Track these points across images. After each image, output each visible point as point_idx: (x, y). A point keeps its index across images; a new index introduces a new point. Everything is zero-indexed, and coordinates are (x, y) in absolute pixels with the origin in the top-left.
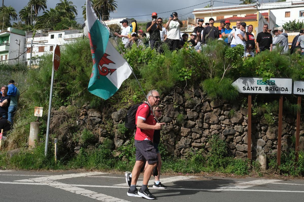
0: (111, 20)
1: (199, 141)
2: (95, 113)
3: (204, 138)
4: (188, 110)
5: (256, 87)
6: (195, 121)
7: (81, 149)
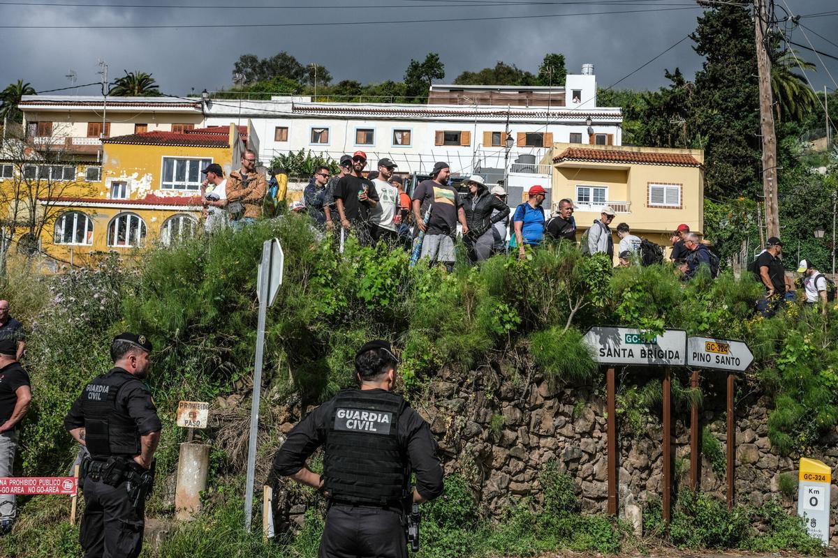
1: (520, 477)
3: (531, 471)
4: (505, 403)
5: (624, 350)
6: (516, 431)
7: (309, 512)
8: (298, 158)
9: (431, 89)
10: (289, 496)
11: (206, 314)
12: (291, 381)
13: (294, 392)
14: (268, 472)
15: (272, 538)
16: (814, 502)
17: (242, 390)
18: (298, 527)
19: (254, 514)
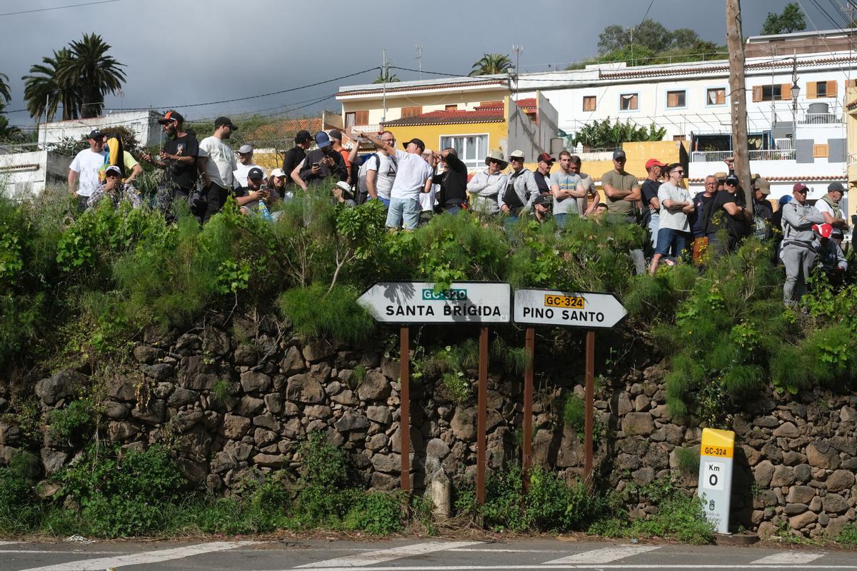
0: (107, 115)
1: (272, 448)
3: (287, 442)
4: (243, 368)
5: (421, 307)
6: (263, 398)
8: (604, 127)
9: (748, 41)
16: (714, 481)
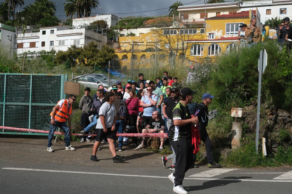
0: (96, 16)
2: (285, 113)
7: (279, 147)
8: (275, 20)
10: (272, 141)
11: (240, 77)
12: (271, 100)
13: (273, 104)
14: (264, 133)
15: (266, 156)
17: (254, 103)
18: (275, 152)
19: (259, 147)
